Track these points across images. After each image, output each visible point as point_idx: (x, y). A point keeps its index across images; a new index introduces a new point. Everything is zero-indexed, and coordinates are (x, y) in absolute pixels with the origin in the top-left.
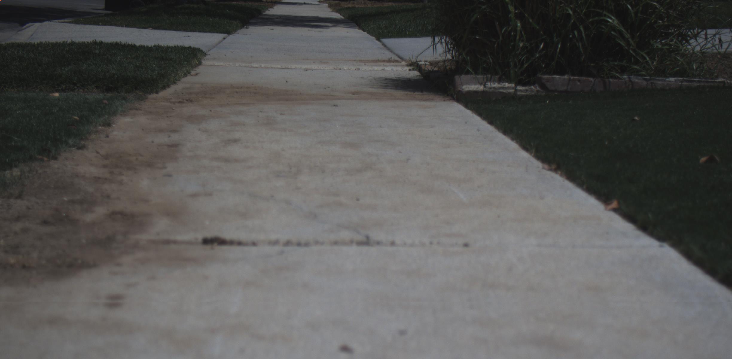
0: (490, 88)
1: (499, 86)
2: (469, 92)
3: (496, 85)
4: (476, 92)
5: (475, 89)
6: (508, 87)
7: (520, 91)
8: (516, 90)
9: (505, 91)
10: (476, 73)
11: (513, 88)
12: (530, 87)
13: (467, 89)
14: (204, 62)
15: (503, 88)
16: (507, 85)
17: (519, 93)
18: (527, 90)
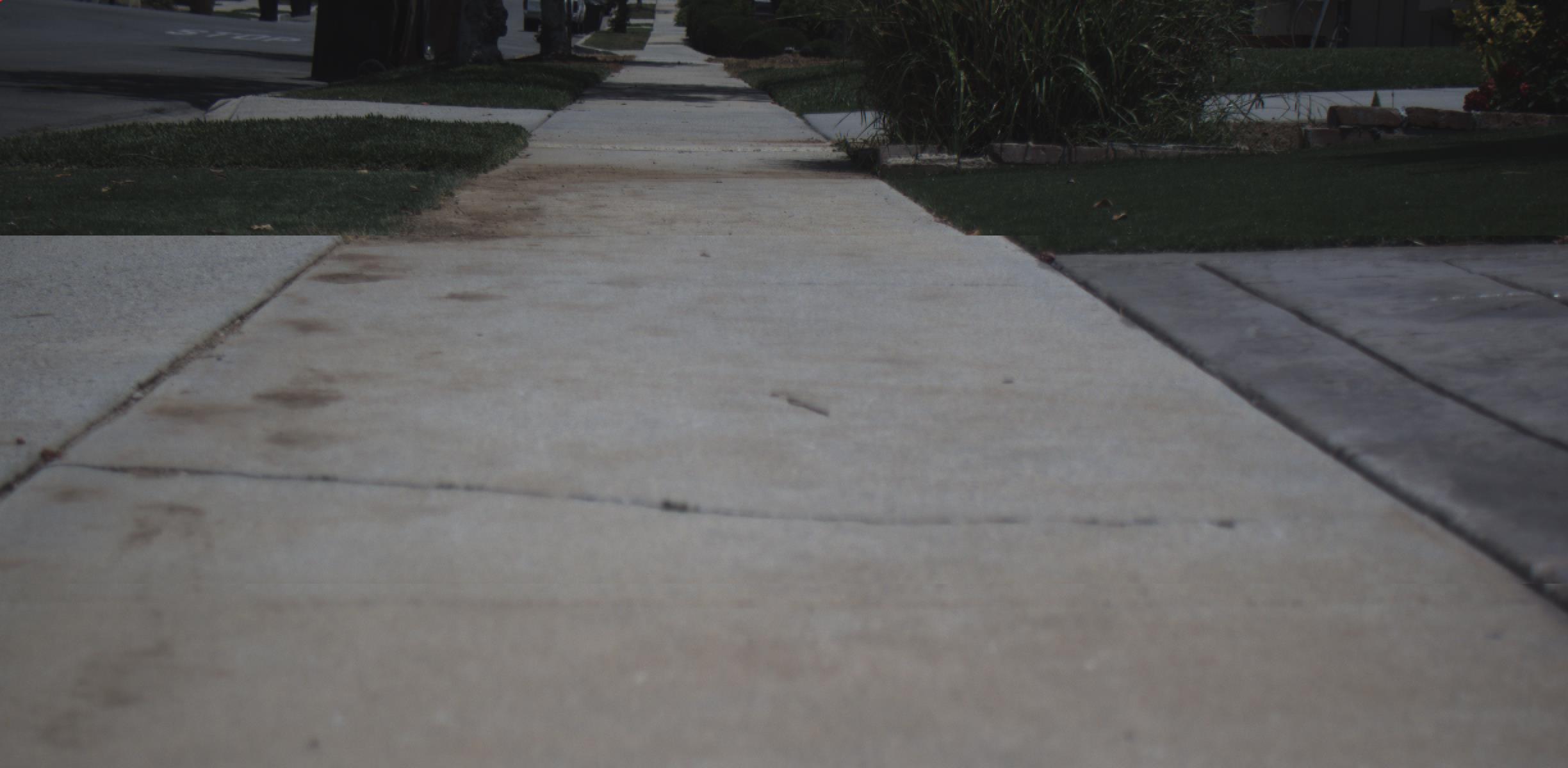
0: (925, 161)
1: (937, 157)
2: (896, 166)
3: (934, 157)
4: (905, 166)
5: (904, 162)
6: (948, 159)
7: (966, 164)
8: (959, 163)
9: (944, 164)
10: (909, 142)
11: (955, 160)
12: (978, 159)
13: (893, 163)
14: (531, 144)
15: (941, 160)
16: (946, 156)
17: (963, 167)
18: (974, 163)
